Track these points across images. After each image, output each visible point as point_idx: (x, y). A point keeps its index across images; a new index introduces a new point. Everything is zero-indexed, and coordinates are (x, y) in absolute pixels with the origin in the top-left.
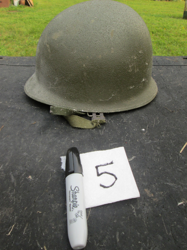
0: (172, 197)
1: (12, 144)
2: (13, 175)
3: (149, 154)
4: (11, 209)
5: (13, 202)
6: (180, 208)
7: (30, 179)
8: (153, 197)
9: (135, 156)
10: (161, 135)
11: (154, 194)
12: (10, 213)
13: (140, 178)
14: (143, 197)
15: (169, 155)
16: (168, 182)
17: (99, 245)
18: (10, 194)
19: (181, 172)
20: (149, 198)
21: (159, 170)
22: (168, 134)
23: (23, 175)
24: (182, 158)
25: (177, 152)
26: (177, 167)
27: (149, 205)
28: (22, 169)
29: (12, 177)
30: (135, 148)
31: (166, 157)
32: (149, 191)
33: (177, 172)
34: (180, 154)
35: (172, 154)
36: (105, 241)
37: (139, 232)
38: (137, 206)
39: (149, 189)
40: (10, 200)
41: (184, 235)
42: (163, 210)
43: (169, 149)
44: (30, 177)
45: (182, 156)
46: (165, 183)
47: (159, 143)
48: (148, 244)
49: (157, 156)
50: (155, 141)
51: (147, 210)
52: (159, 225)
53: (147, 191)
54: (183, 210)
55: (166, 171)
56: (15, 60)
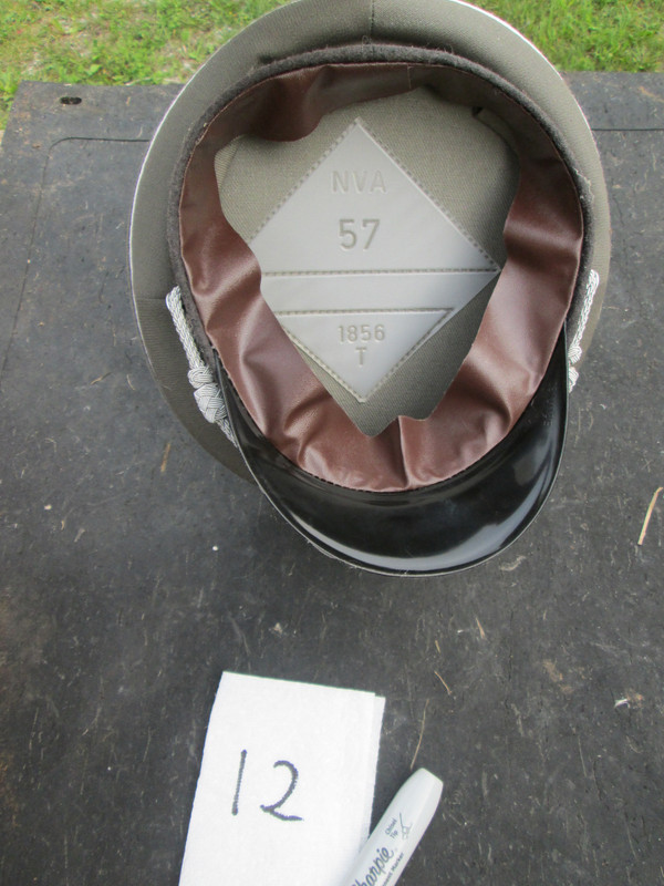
0: (605, 682)
1: (209, 516)
2: (237, 621)
3: (559, 551)
6: (619, 715)
7: (277, 632)
8: (561, 683)
9: (522, 554)
10: (595, 475)
11: (564, 672)
13: (535, 629)
14: (539, 683)
15: (607, 552)
16: (597, 638)
19: (632, 606)
20: (553, 685)
21: (581, 602)
22: (615, 473)
23: (260, 620)
24: (640, 561)
25: (631, 540)
26: (625, 593)
27: (553, 705)
28: (253, 602)
29: (236, 627)
31: (601, 558)
32: (554, 667)
33: (622, 607)
34: (636, 547)
35: (616, 548)
36: (459, 793)
37: (529, 773)
38: (526, 709)
39: (553, 661)
41: (620, 779)
42: (582, 717)
43: (610, 529)
44: (278, 627)
45: (641, 554)
46: (592, 644)
47: (588, 510)
48: (546, 800)
49: (578, 557)
50: (577, 501)
51: (547, 717)
52: (569, 757)
53: (549, 665)
54: (626, 718)
55: (597, 605)
56: (126, 108)
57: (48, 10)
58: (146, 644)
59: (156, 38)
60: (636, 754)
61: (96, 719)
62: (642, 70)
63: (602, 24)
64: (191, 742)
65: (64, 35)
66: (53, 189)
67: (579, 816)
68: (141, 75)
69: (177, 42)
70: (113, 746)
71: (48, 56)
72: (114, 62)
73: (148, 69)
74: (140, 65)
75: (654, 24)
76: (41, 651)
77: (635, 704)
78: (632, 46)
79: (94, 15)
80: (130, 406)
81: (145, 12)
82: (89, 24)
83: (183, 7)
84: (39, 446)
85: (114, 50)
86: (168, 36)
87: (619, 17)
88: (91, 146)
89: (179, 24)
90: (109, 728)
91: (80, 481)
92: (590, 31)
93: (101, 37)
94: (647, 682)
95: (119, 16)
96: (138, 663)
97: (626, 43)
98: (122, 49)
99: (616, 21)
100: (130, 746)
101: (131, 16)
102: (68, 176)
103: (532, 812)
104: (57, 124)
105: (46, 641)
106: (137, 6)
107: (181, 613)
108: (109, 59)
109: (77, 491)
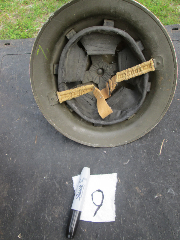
0: (152, 192)
1: (48, 154)
2: (56, 182)
3: (139, 158)
4: (62, 207)
5: (61, 202)
6: (156, 200)
8: (140, 193)
9: (129, 159)
10: (148, 137)
11: (141, 190)
12: (62, 210)
13: (133, 179)
14: (135, 193)
15: (151, 157)
16: (149, 180)
17: (112, 226)
18: (58, 196)
19: (158, 171)
21: (145, 171)
22: (153, 136)
23: (62, 181)
24: (160, 159)
25: (158, 153)
26: (156, 168)
27: (138, 199)
28: (60, 176)
29: (56, 183)
30: (130, 152)
31: (150, 159)
32: (138, 189)
33: (156, 171)
34: (159, 155)
35: (154, 156)
36: (115, 223)
37: (133, 217)
38: (131, 200)
39: (138, 187)
40: (60, 201)
41: (156, 217)
42: (146, 201)
43: (152, 151)
44: (67, 183)
45: (160, 157)
46: (148, 182)
47: (146, 146)
48: (137, 224)
49: (144, 159)
50: (143, 144)
51: (137, 202)
52: (143, 212)
53: (137, 188)
54: (157, 201)
55: (149, 172)
56: (22, 45)
57: (4, 12)
58: (33, 189)
59: (34, 17)
60: (160, 210)
61: (21, 210)
62: (165, 17)
63: (153, 5)
64: (46, 214)
65: (9, 18)
66: (4, 69)
67: (146, 227)
68: (30, 28)
69: (39, 18)
70: (26, 216)
71: (5, 24)
72: (23, 25)
73: (32, 26)
74: (30, 25)
75: (167, 4)
76: (7, 193)
77: (160, 197)
78: (162, 10)
79: (16, 12)
80: (26, 126)
81: (30, 10)
82: (16, 15)
83: (40, 8)
84: (3, 138)
85: (22, 21)
86: (37, 17)
87: (158, 3)
88: (13, 56)
89: (39, 13)
90: (25, 212)
91: (14, 147)
92: (150, 7)
93: (19, 18)
94: (162, 191)
95: (23, 12)
96: (32, 194)
97: (160, 10)
98: (24, 21)
99: (157, 4)
100: (30, 216)
101: (26, 12)
102: (7, 65)
103: (134, 227)
104: (4, 51)
105: (8, 190)
106: (28, 9)
107: (42, 181)
108: (21, 24)
109: (14, 150)
